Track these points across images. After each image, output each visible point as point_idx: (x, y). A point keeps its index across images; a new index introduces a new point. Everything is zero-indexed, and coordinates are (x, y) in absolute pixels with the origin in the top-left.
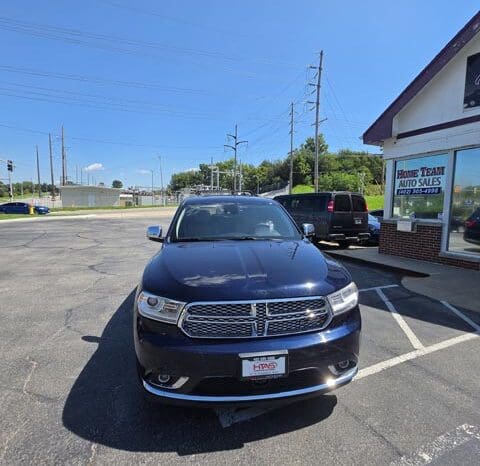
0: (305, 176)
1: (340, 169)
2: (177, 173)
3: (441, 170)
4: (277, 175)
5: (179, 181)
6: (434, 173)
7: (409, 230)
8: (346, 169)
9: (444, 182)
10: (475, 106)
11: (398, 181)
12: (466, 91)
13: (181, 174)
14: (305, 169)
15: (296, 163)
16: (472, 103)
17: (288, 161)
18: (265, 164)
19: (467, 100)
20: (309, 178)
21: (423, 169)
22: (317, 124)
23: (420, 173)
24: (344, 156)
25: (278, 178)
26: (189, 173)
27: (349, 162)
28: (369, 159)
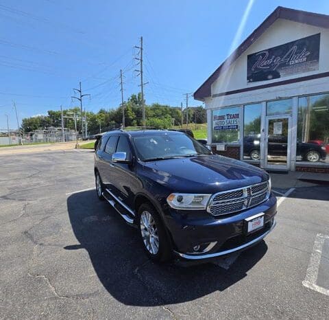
0: (133, 120)
1: (154, 116)
2: (28, 117)
3: (237, 116)
4: (112, 120)
5: (30, 124)
6: (234, 117)
7: (223, 149)
8: (157, 116)
9: (239, 122)
10: (253, 81)
11: (214, 122)
12: (248, 74)
13: (31, 118)
14: (132, 115)
15: (126, 111)
16: (251, 80)
17: (120, 110)
18: (101, 112)
19: (248, 78)
20: (135, 121)
21: (227, 115)
22: (142, 85)
23: (226, 117)
24: (156, 107)
25: (114, 122)
26: (39, 118)
27: (159, 112)
28: (171, 110)
